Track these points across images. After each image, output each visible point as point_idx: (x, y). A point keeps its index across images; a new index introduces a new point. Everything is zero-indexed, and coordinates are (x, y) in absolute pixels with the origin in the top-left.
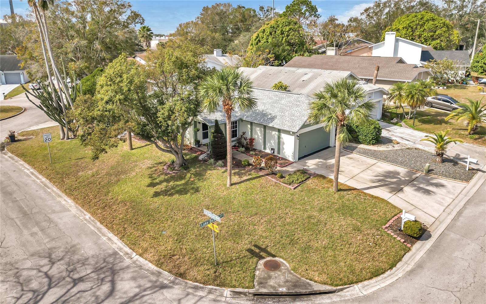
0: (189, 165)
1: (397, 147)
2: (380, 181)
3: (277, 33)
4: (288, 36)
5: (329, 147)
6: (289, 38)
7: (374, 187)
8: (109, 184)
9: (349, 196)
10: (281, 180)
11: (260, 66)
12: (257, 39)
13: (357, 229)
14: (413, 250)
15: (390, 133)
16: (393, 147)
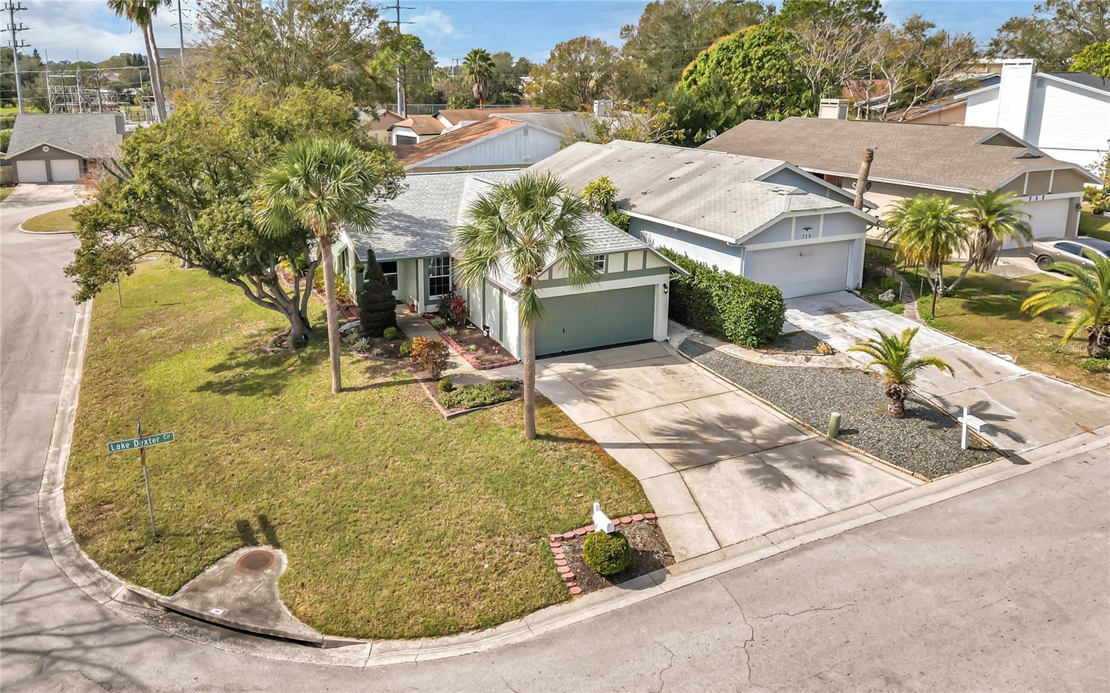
1: (817, 361)
2: (678, 433)
3: (733, 63)
4: (759, 69)
5: (652, 340)
6: (761, 74)
7: (646, 444)
8: (160, 355)
11: (616, 141)
14: (578, 602)
15: (838, 327)
16: (808, 360)
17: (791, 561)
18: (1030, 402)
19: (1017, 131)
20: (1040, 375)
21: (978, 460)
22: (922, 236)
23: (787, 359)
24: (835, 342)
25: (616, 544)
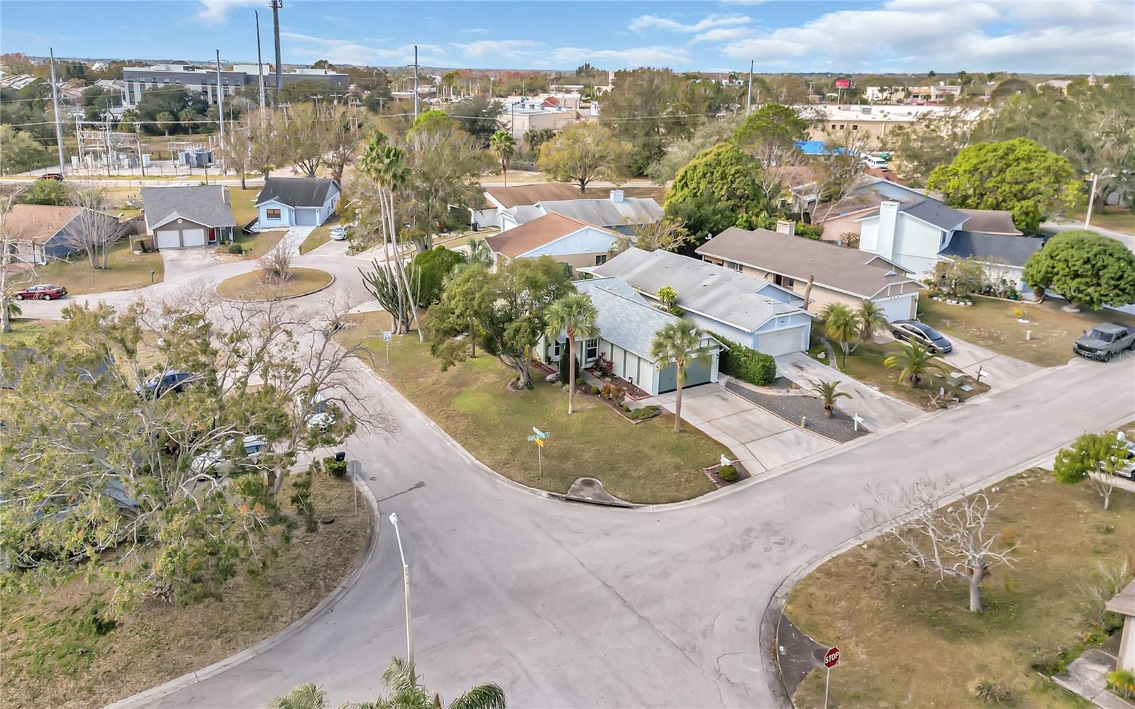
0: (534, 386)
1: (793, 392)
3: (714, 176)
4: (732, 182)
5: (710, 382)
6: (734, 186)
8: (450, 395)
9: (689, 438)
10: (626, 413)
11: (658, 251)
12: (683, 181)
13: (678, 467)
14: (720, 490)
15: (800, 374)
16: (788, 392)
17: (794, 474)
18: (883, 409)
19: (888, 257)
20: (889, 397)
21: (861, 435)
22: (838, 328)
23: (779, 392)
24: (800, 383)
25: (732, 470)
